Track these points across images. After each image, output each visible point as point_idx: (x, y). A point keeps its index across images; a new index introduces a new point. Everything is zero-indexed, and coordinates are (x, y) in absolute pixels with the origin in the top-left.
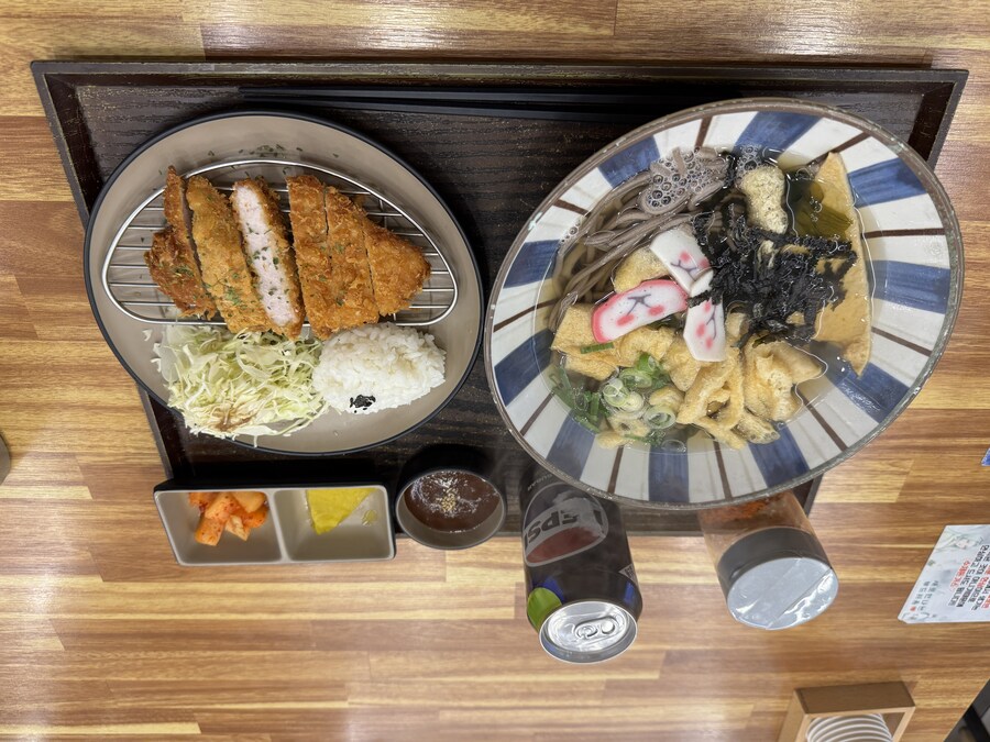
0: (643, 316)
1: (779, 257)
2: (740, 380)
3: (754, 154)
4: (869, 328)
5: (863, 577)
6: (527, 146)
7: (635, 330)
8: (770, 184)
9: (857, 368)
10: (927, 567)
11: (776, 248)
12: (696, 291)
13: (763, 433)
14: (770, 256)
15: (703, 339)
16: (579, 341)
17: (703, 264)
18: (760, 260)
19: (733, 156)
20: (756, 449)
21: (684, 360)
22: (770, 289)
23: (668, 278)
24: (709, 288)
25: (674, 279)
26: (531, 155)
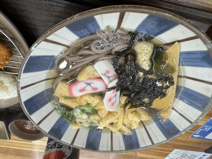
0: (89, 90)
1: (144, 79)
2: (122, 117)
3: (143, 35)
4: (171, 107)
5: (150, 157)
6: (57, 14)
7: (86, 95)
8: (147, 50)
9: (164, 119)
10: (167, 157)
11: (144, 75)
12: (110, 85)
13: (127, 132)
14: (141, 78)
15: (111, 103)
16: (64, 94)
17: (115, 75)
18: (137, 78)
19: (133, 35)
20: (124, 136)
21: (103, 108)
22: (139, 90)
23: (100, 78)
24: (115, 85)
25: (103, 79)
26: (58, 17)
